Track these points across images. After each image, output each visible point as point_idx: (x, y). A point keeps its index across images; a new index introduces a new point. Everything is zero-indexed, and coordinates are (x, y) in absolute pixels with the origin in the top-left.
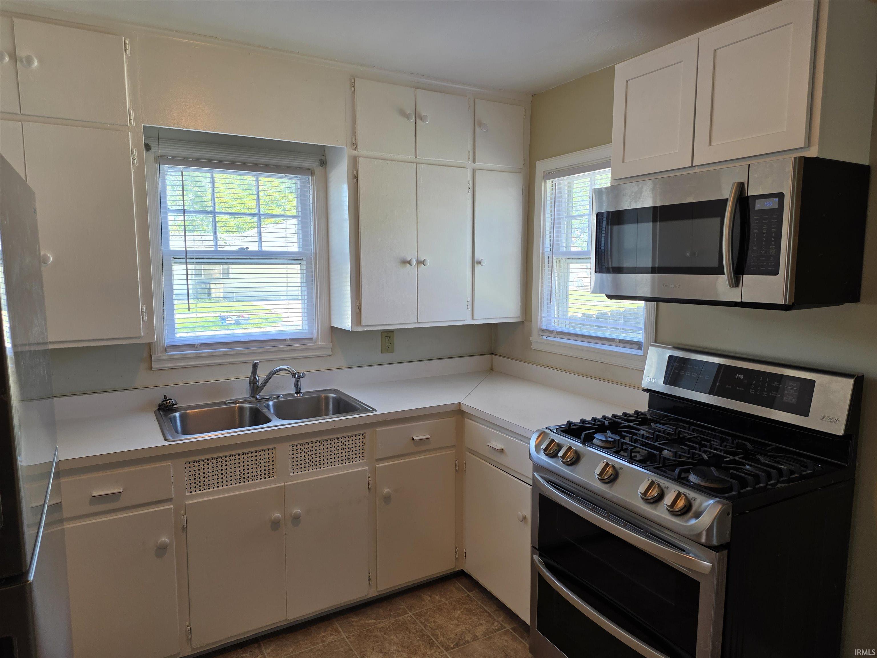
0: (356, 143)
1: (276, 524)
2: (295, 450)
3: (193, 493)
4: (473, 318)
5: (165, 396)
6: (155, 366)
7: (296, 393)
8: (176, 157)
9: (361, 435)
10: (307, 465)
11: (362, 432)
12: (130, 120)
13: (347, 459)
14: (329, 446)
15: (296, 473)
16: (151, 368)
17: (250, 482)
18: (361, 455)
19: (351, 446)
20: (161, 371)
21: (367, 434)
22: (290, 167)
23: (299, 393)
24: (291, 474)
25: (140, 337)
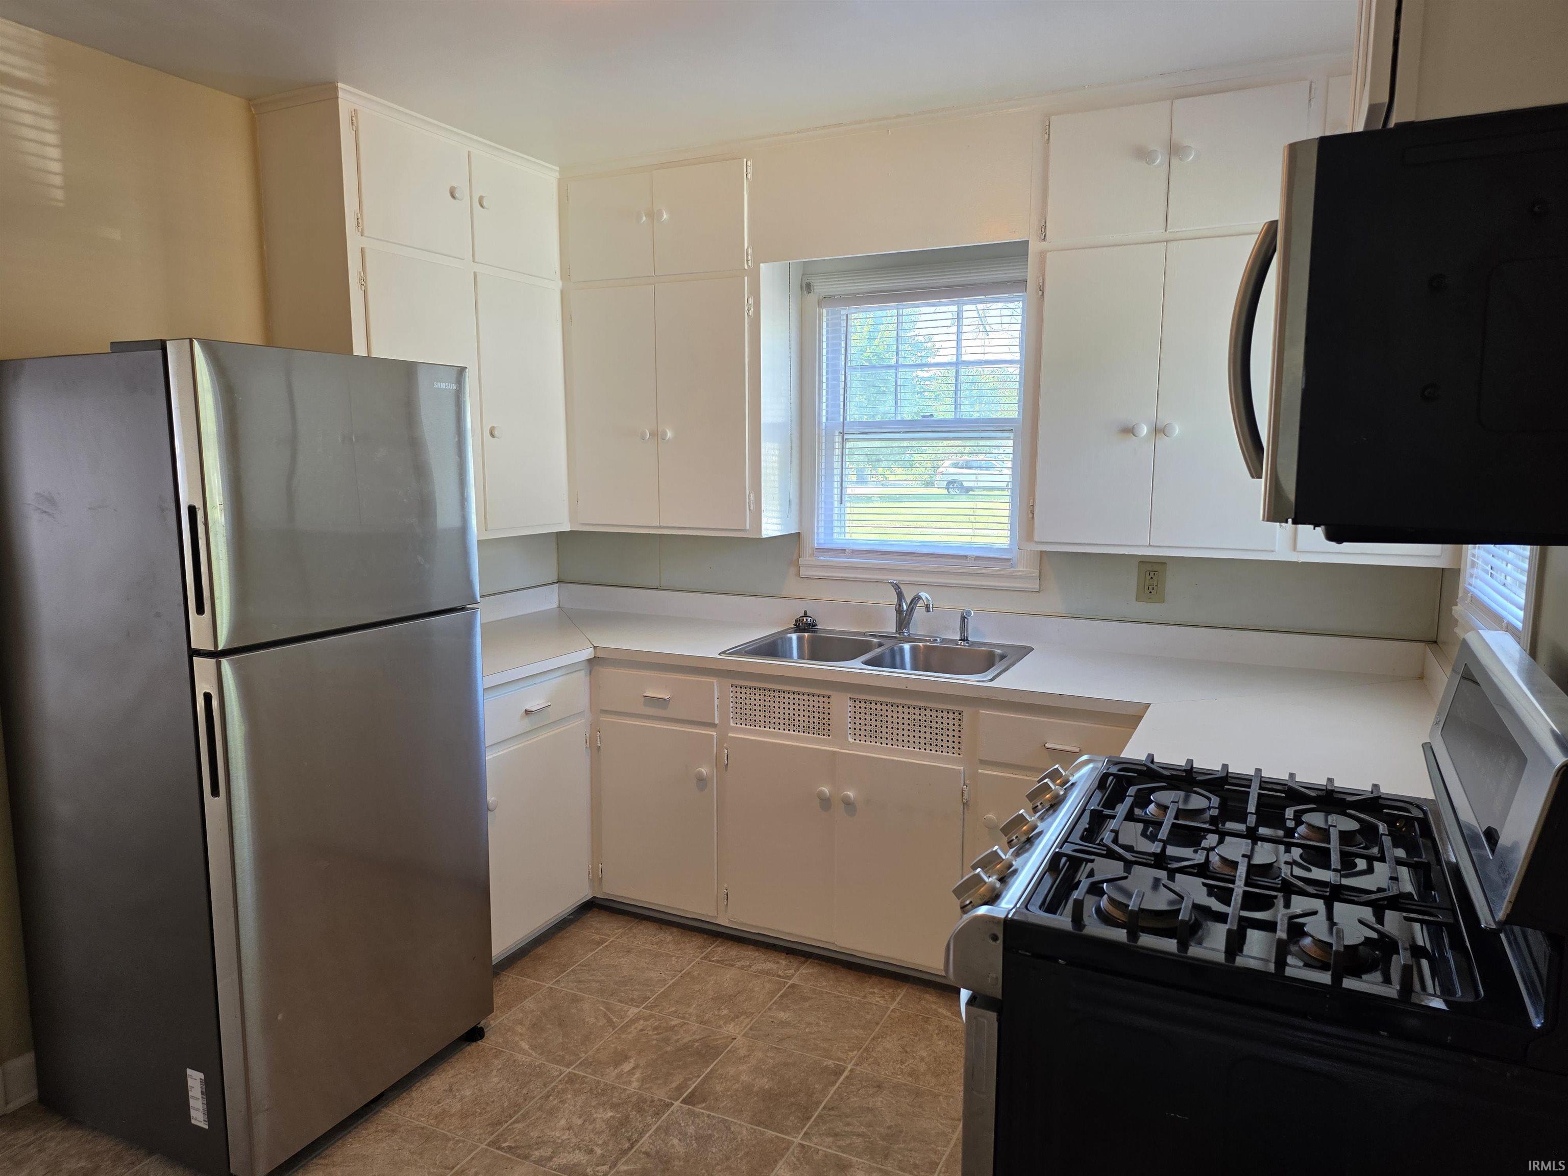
0: (1045, 230)
1: (825, 802)
2: (858, 707)
3: (739, 725)
4: (1294, 548)
5: (805, 612)
6: (803, 572)
7: (960, 640)
8: (844, 295)
9: (957, 714)
10: (874, 735)
11: (960, 709)
12: (747, 261)
13: (932, 744)
14: (906, 716)
15: (857, 741)
16: (798, 574)
17: (800, 733)
18: (956, 745)
19: (939, 726)
20: (810, 580)
21: (964, 714)
22: (994, 283)
23: (964, 640)
24: (851, 740)
25: (744, 530)
